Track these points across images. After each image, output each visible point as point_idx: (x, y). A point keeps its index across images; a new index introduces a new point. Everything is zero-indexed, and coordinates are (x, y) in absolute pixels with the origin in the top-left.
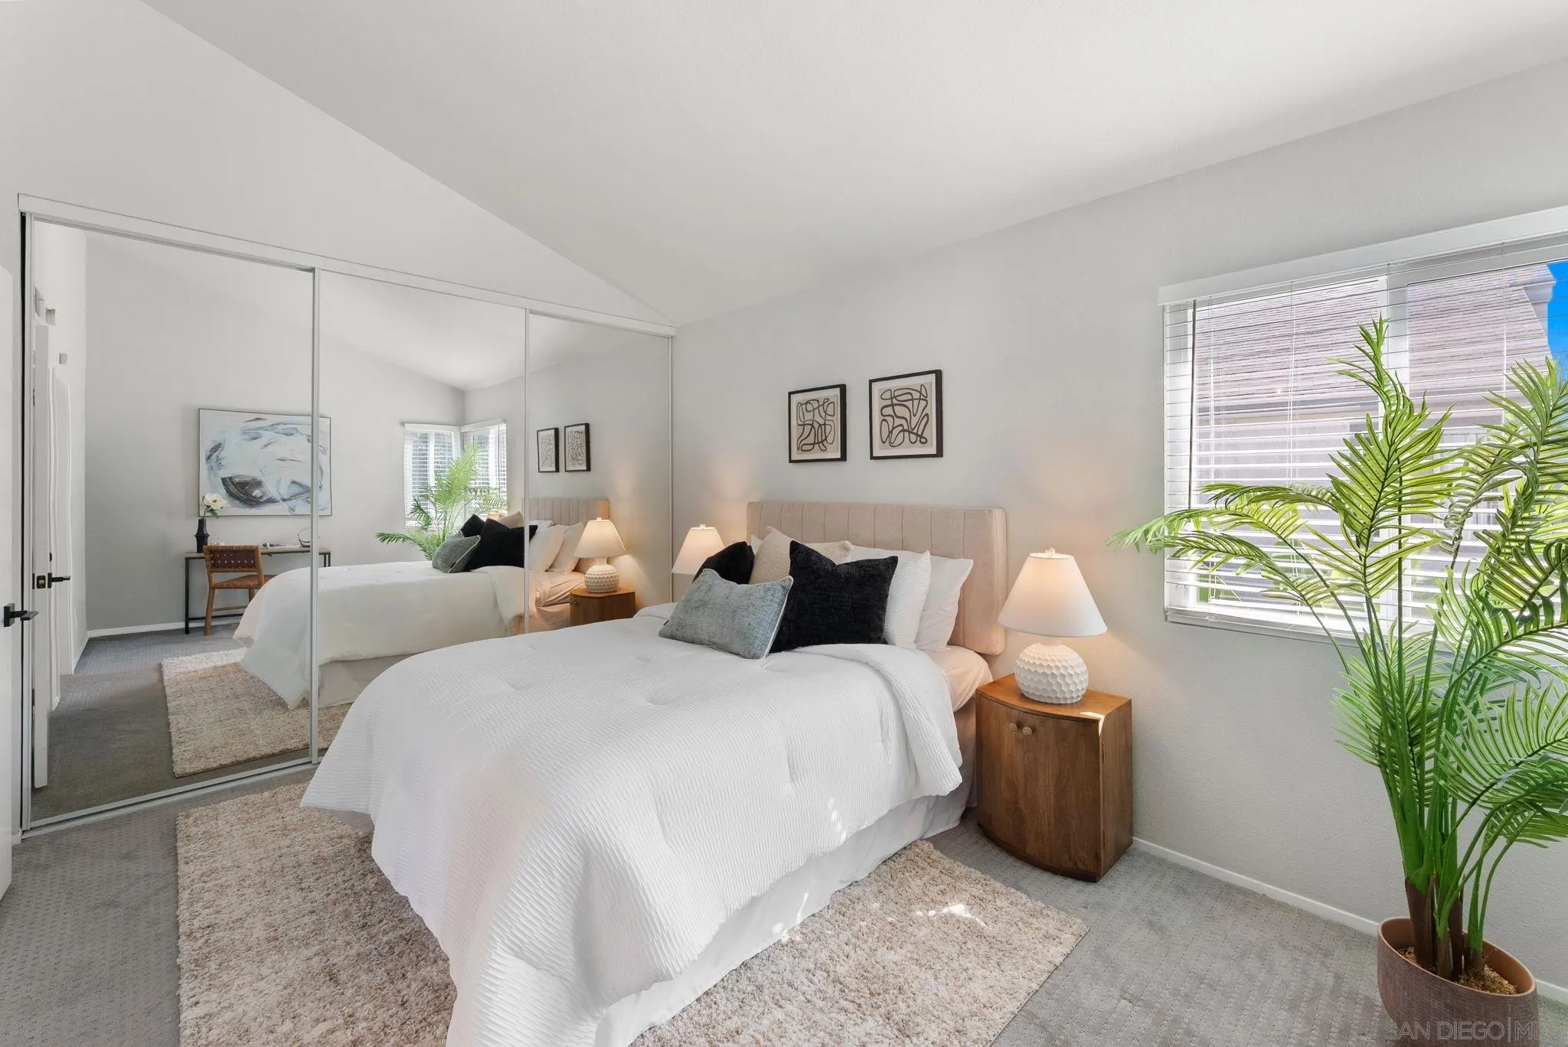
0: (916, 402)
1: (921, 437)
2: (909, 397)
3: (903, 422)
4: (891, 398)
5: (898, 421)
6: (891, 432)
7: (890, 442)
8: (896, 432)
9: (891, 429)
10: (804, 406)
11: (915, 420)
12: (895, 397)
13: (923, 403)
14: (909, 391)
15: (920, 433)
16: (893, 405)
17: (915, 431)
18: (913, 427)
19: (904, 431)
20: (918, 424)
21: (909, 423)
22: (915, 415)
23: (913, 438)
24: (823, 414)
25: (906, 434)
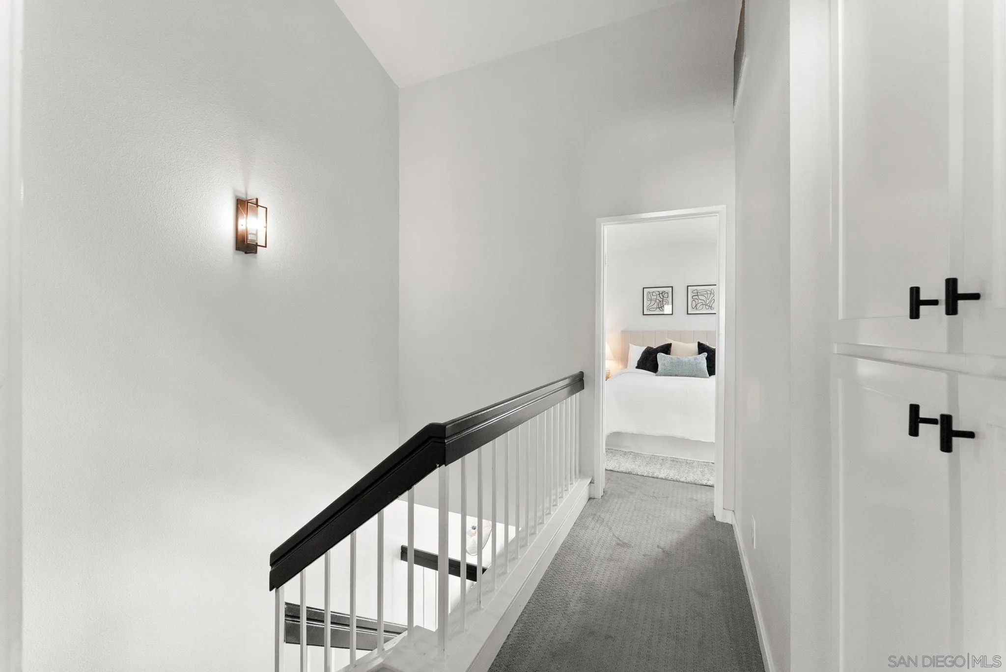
0: (709, 295)
2: (705, 293)
3: (703, 301)
4: (697, 293)
5: (700, 301)
6: (697, 305)
7: (696, 309)
8: (699, 305)
9: (697, 303)
10: (651, 294)
11: (708, 301)
15: (710, 306)
16: (697, 295)
18: (707, 303)
19: (703, 304)
20: (710, 302)
22: (708, 299)
23: (707, 307)
24: (662, 297)
25: (704, 306)
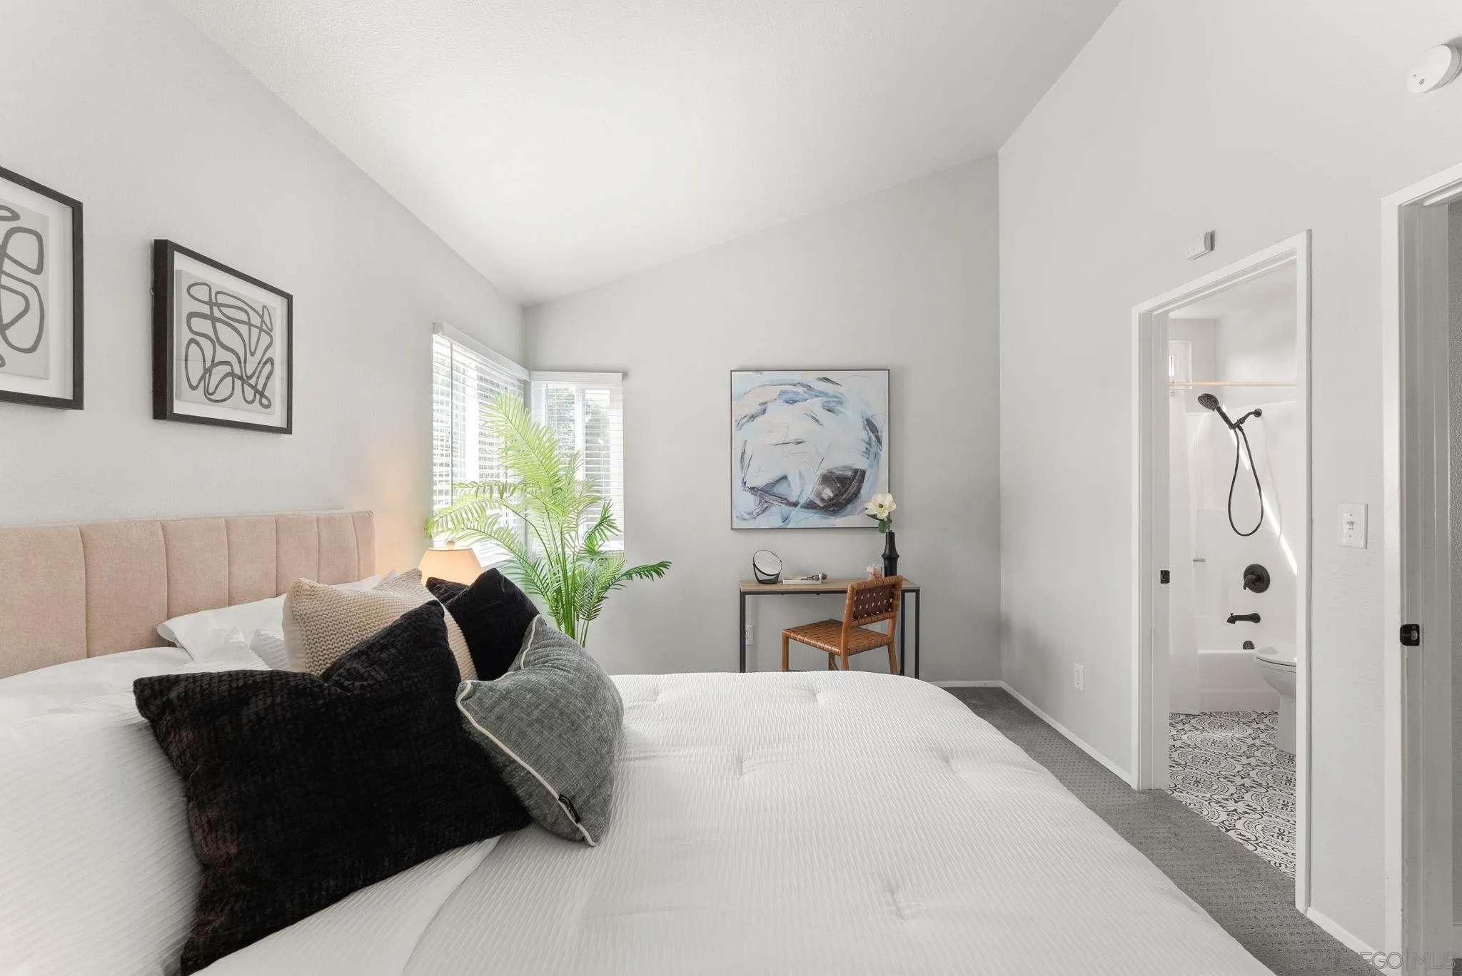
0: (255, 332)
1: (262, 394)
2: (243, 317)
3: (231, 357)
4: (210, 304)
5: (223, 355)
6: (208, 371)
7: (205, 389)
8: (218, 373)
9: (208, 364)
11: (252, 362)
12: (219, 305)
13: (265, 339)
14: (245, 306)
15: (260, 387)
16: (213, 319)
17: (253, 381)
18: (249, 374)
19: (232, 374)
20: (258, 370)
21: (243, 363)
22: (253, 354)
23: (250, 393)
25: (238, 382)
